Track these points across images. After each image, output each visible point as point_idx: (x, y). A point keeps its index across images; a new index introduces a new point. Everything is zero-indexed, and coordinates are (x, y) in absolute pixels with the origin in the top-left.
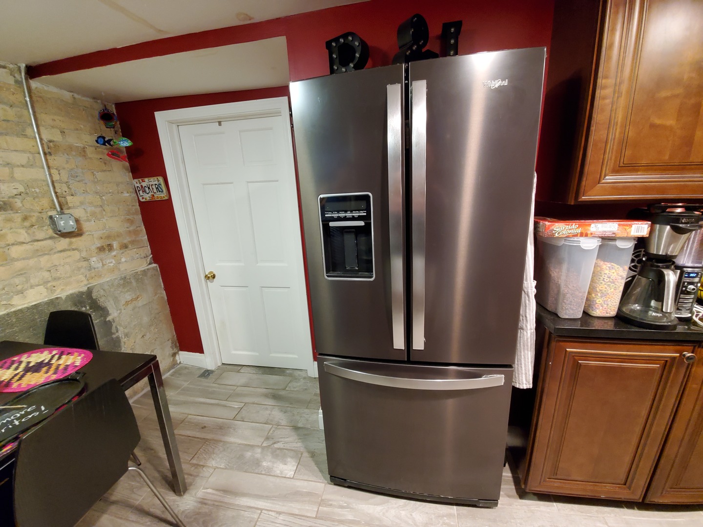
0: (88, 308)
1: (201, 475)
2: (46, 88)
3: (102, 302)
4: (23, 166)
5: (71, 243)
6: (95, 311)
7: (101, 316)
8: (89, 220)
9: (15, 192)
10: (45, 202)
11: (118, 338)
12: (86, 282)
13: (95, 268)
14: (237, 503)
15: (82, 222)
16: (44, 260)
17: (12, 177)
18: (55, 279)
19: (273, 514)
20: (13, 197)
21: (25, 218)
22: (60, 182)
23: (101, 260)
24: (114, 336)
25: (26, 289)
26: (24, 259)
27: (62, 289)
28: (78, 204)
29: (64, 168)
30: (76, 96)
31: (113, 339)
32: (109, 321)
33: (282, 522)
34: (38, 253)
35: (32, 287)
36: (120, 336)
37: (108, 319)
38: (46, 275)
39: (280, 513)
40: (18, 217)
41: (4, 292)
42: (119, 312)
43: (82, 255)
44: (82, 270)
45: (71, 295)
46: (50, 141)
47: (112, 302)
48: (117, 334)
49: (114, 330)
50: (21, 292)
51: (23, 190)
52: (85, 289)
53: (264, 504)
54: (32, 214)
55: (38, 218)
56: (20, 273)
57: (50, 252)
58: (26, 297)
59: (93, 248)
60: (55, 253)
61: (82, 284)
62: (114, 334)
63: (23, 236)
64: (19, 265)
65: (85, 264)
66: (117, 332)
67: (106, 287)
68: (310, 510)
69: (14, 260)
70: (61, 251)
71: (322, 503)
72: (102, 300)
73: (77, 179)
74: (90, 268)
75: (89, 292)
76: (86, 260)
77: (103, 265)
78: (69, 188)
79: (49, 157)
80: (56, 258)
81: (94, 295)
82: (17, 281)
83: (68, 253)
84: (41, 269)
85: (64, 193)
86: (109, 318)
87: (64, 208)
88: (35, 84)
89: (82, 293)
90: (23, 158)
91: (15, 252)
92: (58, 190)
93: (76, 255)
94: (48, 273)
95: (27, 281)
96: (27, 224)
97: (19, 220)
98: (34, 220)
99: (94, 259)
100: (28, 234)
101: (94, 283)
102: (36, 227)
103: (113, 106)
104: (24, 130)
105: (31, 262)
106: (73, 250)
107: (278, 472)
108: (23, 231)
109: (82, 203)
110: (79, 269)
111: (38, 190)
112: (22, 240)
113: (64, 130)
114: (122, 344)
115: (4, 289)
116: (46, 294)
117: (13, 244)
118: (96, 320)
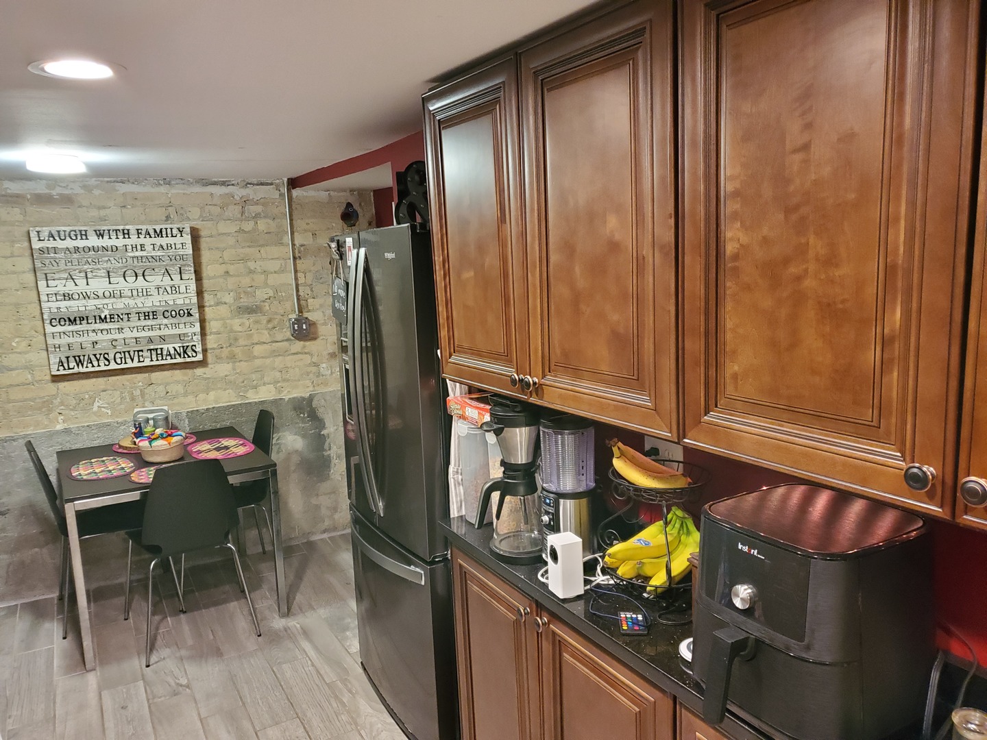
0: (306, 415)
1: (306, 614)
2: (305, 194)
3: (321, 412)
4: (275, 272)
5: (304, 347)
6: (311, 421)
7: (317, 428)
8: (325, 324)
9: (266, 296)
10: (288, 305)
11: (329, 456)
12: (311, 389)
13: (323, 375)
14: (301, 643)
15: (318, 326)
16: (278, 360)
17: (267, 284)
18: (285, 380)
19: (309, 662)
20: (264, 301)
21: (269, 321)
22: (305, 285)
23: (331, 367)
24: (325, 454)
25: (260, 386)
26: (262, 357)
27: (288, 391)
28: (318, 306)
29: (310, 271)
30: (332, 193)
31: (323, 455)
32: (323, 435)
33: (308, 672)
34: (275, 354)
35: (264, 384)
36: (332, 455)
37: (322, 433)
38: (278, 375)
39: (313, 665)
40: (264, 319)
41: (243, 384)
42: (335, 428)
43: (313, 360)
44: (311, 375)
45: (294, 398)
46: (302, 246)
47: (330, 415)
48: (328, 453)
49: (326, 446)
50: (255, 387)
51: (272, 295)
52: (307, 395)
53: (313, 655)
54: (275, 317)
55: (280, 320)
56: (258, 370)
57: (285, 353)
58: (258, 393)
59: (325, 353)
60: (289, 355)
61: (308, 390)
62: (326, 450)
63: (265, 336)
64: (258, 362)
65: (314, 369)
66: (330, 449)
67: (328, 398)
68: (330, 675)
69: (255, 357)
70: (294, 354)
71: (344, 681)
72: (321, 410)
73: (321, 281)
74: (319, 375)
75: (311, 399)
76: (316, 365)
77: (332, 373)
78: (312, 291)
79: (298, 261)
80: (289, 360)
81: (314, 404)
82: (254, 376)
83: (300, 356)
84: (274, 369)
85: (306, 296)
86: (324, 432)
87: (304, 311)
88: (296, 193)
89: (303, 399)
90: (275, 265)
91: (258, 350)
92: (301, 293)
93: (307, 359)
94: (279, 374)
95: (262, 377)
96: (270, 326)
97: (265, 322)
98: (276, 322)
99: (324, 365)
100: (270, 335)
101: (320, 390)
102: (277, 329)
103: (372, 194)
104: (281, 239)
105: (268, 361)
106: (306, 353)
107: (348, 644)
108: (266, 332)
109: (321, 306)
110: (308, 374)
111: (284, 294)
112: (264, 341)
113: (316, 232)
114: (332, 465)
115: (243, 382)
116: (274, 393)
117: (257, 344)
118: (311, 430)
